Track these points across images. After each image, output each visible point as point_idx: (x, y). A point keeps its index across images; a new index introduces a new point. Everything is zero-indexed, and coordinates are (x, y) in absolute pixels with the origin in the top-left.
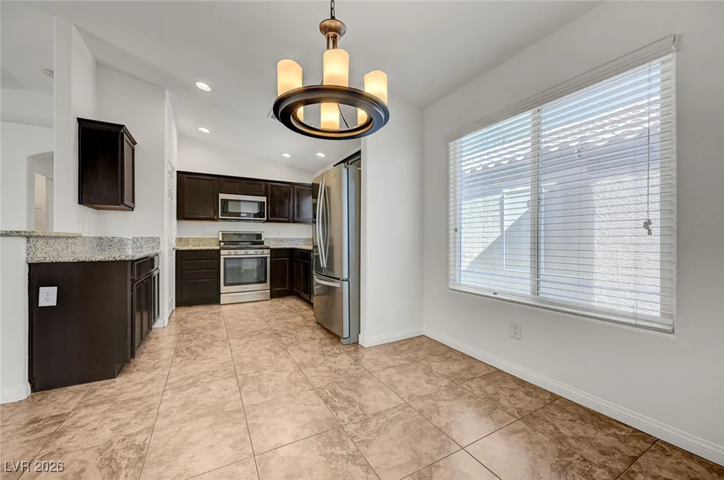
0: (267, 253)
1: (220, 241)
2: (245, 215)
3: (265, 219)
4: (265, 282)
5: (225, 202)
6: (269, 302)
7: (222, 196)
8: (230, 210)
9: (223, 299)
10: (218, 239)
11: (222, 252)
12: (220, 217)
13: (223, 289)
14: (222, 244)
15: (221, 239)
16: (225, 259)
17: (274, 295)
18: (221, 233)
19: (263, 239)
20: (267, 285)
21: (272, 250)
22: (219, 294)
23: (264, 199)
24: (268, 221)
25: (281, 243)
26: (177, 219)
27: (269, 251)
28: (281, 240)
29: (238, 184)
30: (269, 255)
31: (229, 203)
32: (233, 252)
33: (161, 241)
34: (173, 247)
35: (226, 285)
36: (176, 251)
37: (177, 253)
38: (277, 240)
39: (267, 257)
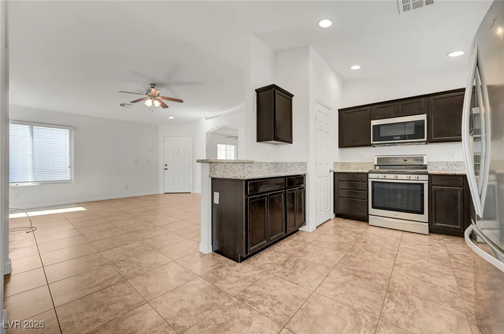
0: (424, 179)
1: (376, 165)
2: (399, 138)
3: (425, 139)
4: (421, 212)
5: (377, 127)
6: (426, 238)
7: (374, 123)
8: (382, 135)
9: (372, 220)
10: (373, 163)
11: (370, 175)
12: (372, 142)
13: (372, 211)
14: (378, 167)
15: (376, 163)
16: (373, 182)
17: (432, 231)
18: (376, 158)
20: (425, 217)
21: (431, 176)
22: (368, 215)
23: (423, 117)
24: (430, 141)
25: (456, 168)
26: (339, 147)
27: (426, 177)
28: (455, 164)
29: (392, 107)
30: (427, 182)
31: (381, 128)
32: (381, 176)
33: (307, 165)
34: (329, 170)
35: (373, 207)
36: (334, 173)
37: (336, 174)
38: (449, 164)
39: (423, 184)
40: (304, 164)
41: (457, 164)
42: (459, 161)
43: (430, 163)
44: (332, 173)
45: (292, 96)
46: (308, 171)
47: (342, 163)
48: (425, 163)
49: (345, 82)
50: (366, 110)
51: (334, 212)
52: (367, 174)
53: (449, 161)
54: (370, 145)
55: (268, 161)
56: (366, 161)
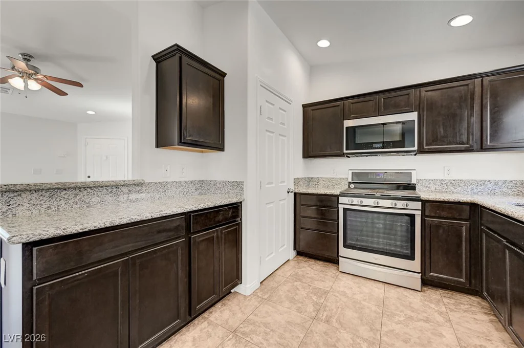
0: (415, 208)
1: (350, 183)
2: (380, 145)
3: (416, 148)
4: (411, 257)
5: (352, 130)
7: (348, 123)
8: (358, 140)
9: (344, 264)
10: (347, 179)
11: (342, 199)
12: (345, 151)
13: (343, 251)
14: (352, 186)
15: (350, 180)
16: (345, 210)
18: (350, 173)
20: (416, 264)
21: (424, 202)
22: (338, 256)
23: (413, 116)
24: (421, 151)
25: (452, 188)
26: (304, 157)
27: (418, 205)
28: (451, 183)
29: (372, 102)
30: (420, 212)
31: (357, 131)
32: (356, 201)
33: (244, 187)
34: (287, 190)
35: (345, 246)
36: (295, 194)
37: (297, 195)
38: (443, 183)
39: (414, 215)
40: (239, 185)
41: (454, 183)
42: (457, 179)
43: (419, 181)
44: (292, 194)
45: (223, 75)
46: (245, 196)
47: (308, 178)
48: (414, 181)
49: (313, 69)
50: (339, 106)
51: (295, 249)
52: (337, 196)
53: (444, 178)
54: (342, 155)
55: (182, 180)
56: (338, 177)
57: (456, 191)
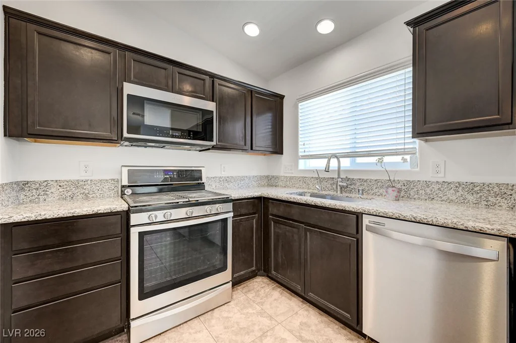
0: (226, 213)
1: (124, 187)
2: (179, 133)
3: (214, 143)
4: (225, 267)
5: (137, 102)
7: (130, 89)
10: (120, 180)
11: (135, 219)
15: (125, 182)
18: (125, 171)
19: (204, 180)
20: (228, 273)
21: (236, 202)
24: (218, 147)
25: (227, 184)
27: (230, 206)
28: (226, 180)
29: (163, 70)
30: (231, 214)
32: (161, 215)
35: (143, 296)
38: (221, 180)
39: (227, 218)
41: (228, 180)
42: (229, 176)
53: (221, 175)
54: (119, 140)
57: (228, 186)
